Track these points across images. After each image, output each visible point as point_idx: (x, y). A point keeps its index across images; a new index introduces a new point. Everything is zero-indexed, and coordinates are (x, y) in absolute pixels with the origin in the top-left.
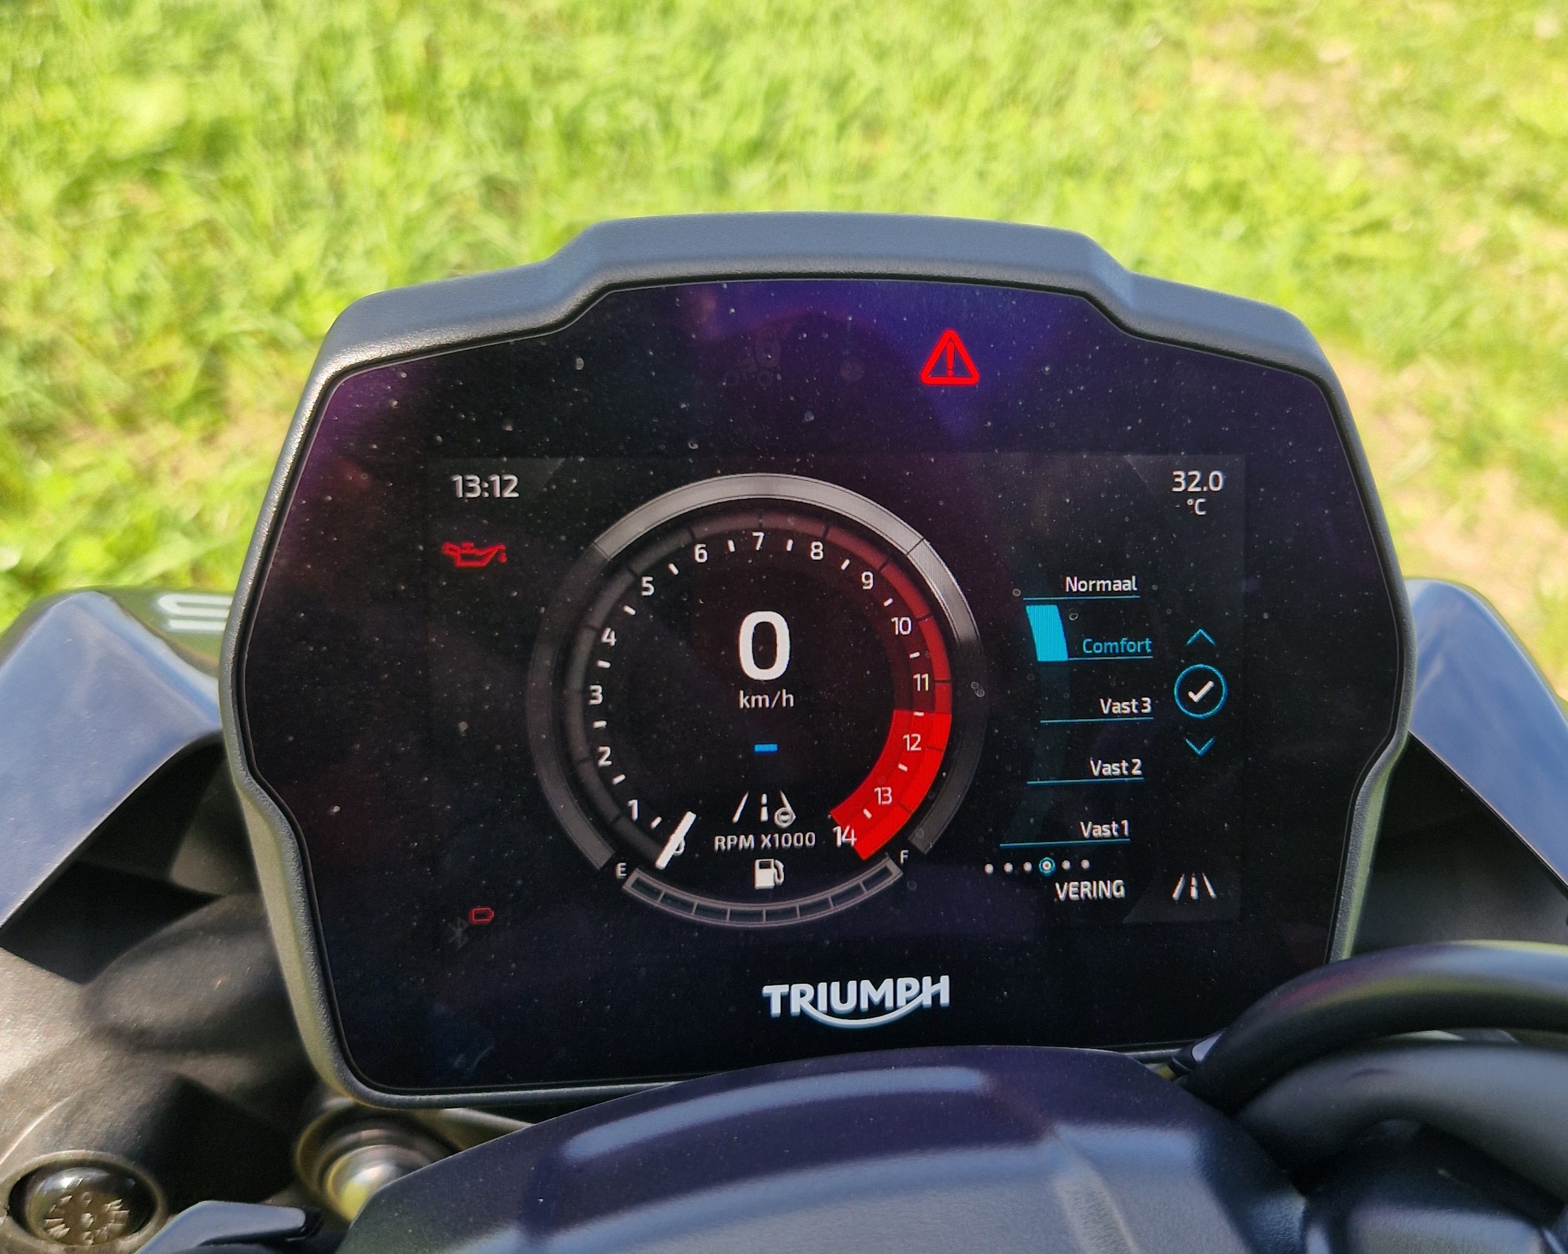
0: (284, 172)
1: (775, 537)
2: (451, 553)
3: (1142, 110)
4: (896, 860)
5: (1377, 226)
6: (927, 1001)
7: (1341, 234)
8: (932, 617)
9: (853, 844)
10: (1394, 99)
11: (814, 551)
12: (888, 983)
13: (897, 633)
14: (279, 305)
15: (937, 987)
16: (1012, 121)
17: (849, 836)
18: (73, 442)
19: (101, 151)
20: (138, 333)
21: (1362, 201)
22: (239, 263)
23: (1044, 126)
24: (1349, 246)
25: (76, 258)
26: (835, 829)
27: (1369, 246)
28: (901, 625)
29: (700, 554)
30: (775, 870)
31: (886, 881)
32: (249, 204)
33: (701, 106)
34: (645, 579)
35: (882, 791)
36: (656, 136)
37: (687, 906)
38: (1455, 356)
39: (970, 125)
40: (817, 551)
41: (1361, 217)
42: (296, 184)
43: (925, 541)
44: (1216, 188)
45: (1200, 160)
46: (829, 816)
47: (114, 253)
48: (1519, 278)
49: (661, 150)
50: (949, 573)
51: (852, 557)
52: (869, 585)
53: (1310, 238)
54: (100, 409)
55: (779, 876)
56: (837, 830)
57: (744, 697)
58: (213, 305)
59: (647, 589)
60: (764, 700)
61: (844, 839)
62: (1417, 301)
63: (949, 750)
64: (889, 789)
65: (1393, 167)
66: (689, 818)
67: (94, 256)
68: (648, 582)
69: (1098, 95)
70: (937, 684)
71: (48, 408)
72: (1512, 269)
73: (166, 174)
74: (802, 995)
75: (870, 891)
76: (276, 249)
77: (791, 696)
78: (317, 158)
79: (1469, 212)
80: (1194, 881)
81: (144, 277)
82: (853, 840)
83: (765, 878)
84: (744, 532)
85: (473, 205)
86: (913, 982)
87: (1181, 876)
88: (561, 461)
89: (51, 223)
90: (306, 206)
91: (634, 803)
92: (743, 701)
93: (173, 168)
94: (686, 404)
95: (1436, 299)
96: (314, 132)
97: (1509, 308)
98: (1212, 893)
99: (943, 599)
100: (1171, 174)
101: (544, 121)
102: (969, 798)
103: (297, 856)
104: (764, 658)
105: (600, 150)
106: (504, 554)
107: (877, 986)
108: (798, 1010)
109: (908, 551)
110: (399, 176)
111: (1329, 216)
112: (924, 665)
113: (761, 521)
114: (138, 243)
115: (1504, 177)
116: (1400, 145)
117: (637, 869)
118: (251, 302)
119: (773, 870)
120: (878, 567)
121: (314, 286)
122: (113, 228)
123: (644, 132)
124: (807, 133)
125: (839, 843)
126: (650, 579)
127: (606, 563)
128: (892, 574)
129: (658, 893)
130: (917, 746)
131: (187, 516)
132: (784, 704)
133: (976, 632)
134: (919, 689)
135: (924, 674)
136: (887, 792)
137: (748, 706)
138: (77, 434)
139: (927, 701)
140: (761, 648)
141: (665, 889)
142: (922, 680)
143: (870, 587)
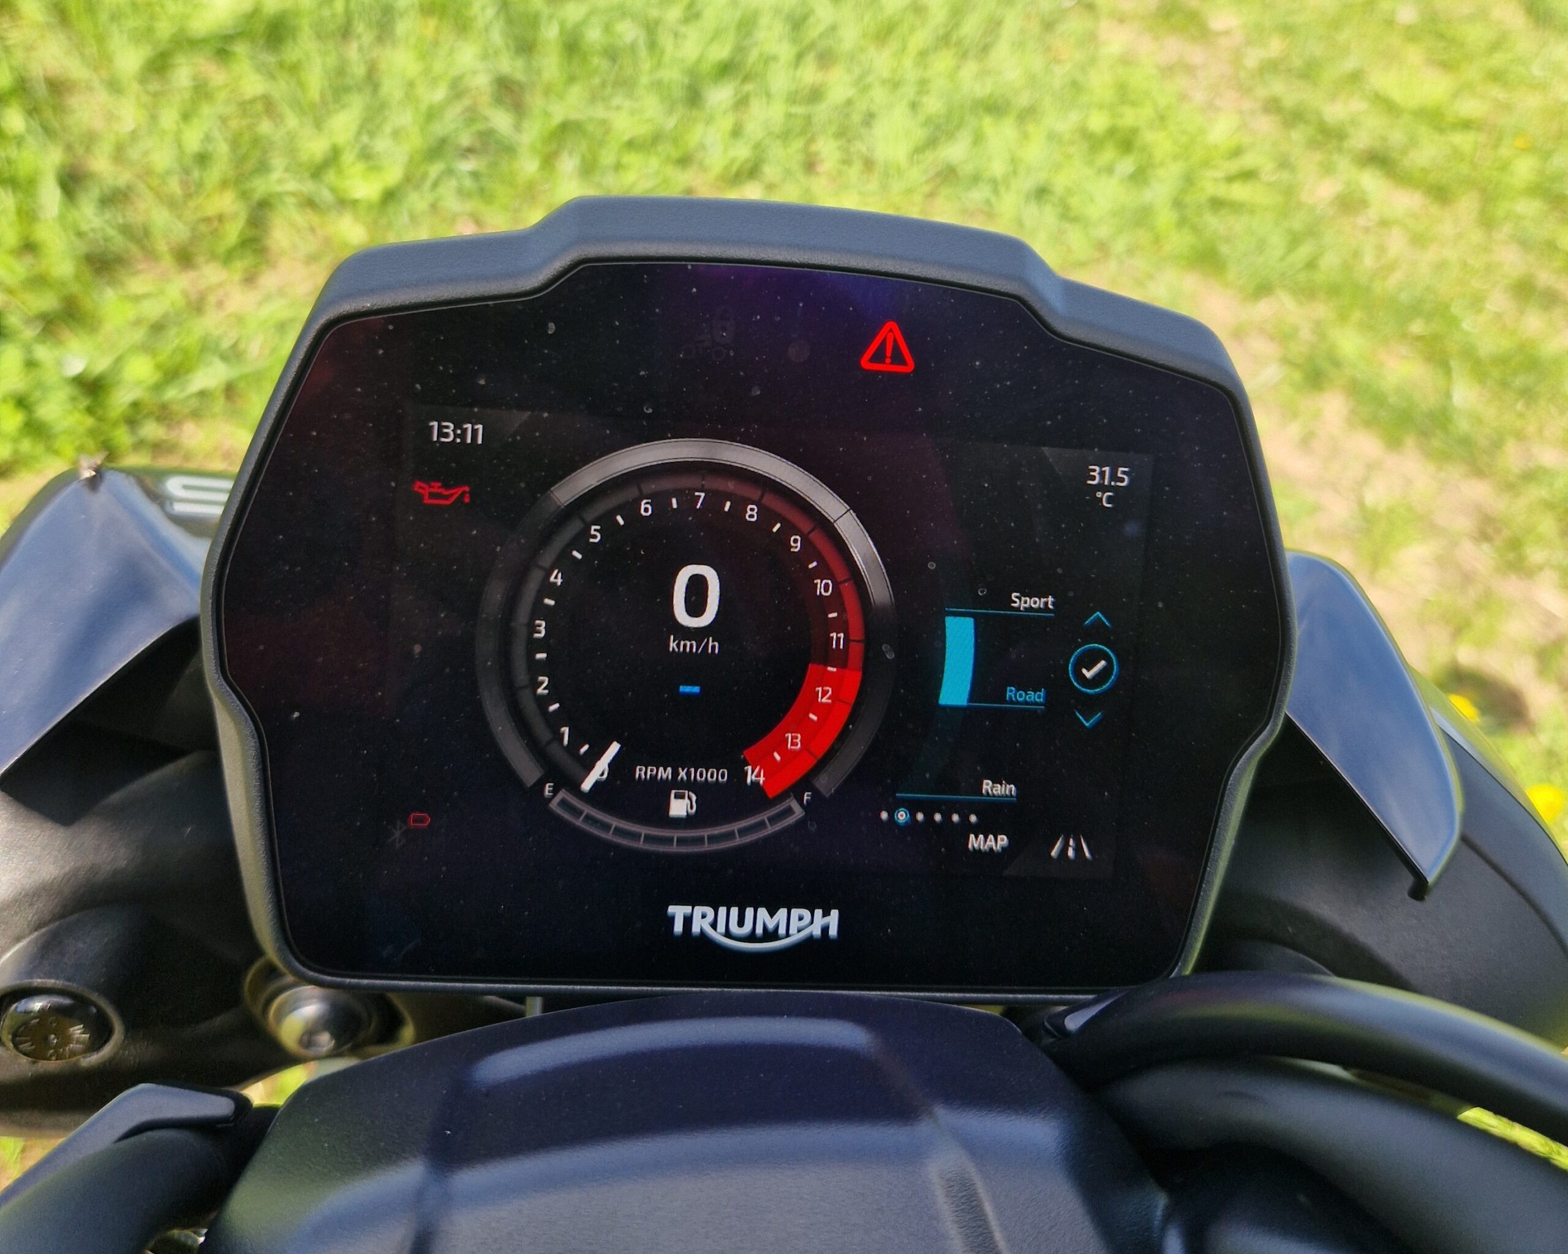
0: (332, 60)
1: (715, 498)
2: (420, 491)
3: (1057, 61)
4: (800, 801)
5: (1248, 175)
6: (816, 931)
7: (1216, 180)
8: (852, 581)
9: (761, 782)
10: (1271, 67)
11: (749, 513)
12: (782, 913)
13: (818, 593)
14: (317, 171)
15: (827, 919)
16: (943, 62)
17: (758, 775)
18: (138, 272)
19: (182, 30)
20: (200, 185)
21: (1237, 152)
22: (288, 133)
23: (970, 68)
24: (1220, 190)
25: (154, 118)
26: (746, 768)
27: (1240, 192)
28: (823, 587)
29: (645, 508)
30: (689, 802)
31: (788, 819)
32: (301, 85)
33: (683, 29)
34: (593, 527)
35: (792, 736)
36: (643, 53)
37: (606, 827)
38: (1307, 293)
39: (908, 62)
40: (752, 513)
41: (1234, 166)
42: (341, 71)
43: (851, 511)
44: (1112, 132)
45: (1101, 107)
46: (742, 756)
47: (186, 117)
48: (1367, 230)
49: (646, 65)
50: (871, 543)
51: (784, 521)
52: (796, 547)
53: (1189, 180)
54: (162, 247)
55: (692, 807)
56: (748, 769)
57: (674, 641)
58: (263, 168)
59: (595, 537)
60: (691, 646)
61: (754, 778)
62: (1277, 242)
63: (857, 704)
64: (799, 736)
65: (1265, 124)
66: (615, 748)
67: (169, 118)
68: (595, 530)
69: (1019, 45)
70: (852, 644)
71: (119, 243)
72: (1361, 221)
73: (234, 54)
74: (704, 916)
75: (773, 827)
76: (319, 124)
77: (716, 644)
78: (360, 49)
79: (1328, 169)
80: (1071, 842)
81: (208, 138)
82: (762, 780)
83: (679, 808)
84: (687, 492)
85: (485, 99)
86: (806, 913)
87: (1060, 836)
88: (527, 414)
89: (135, 86)
90: (347, 89)
91: (566, 730)
92: (673, 645)
93: (240, 49)
94: (645, 371)
95: (1294, 241)
96: (360, 27)
97: (1357, 254)
98: (1087, 854)
99: (864, 567)
100: (1074, 117)
101: (551, 33)
102: (873, 749)
103: (258, 754)
104: (695, 607)
105: (596, 60)
106: (468, 495)
107: (772, 914)
108: (698, 930)
109: (835, 519)
110: (427, 71)
111: (1206, 164)
112: (841, 625)
113: (704, 482)
114: (206, 110)
115: (1361, 140)
116: (1272, 106)
117: (564, 790)
118: (295, 167)
119: (687, 801)
120: (806, 531)
121: (348, 158)
122: (187, 95)
123: (633, 48)
124: (768, 60)
125: (749, 781)
126: (598, 527)
127: (560, 510)
128: (819, 539)
129: (580, 813)
130: (828, 698)
131: (226, 344)
132: (710, 651)
133: (891, 598)
134: (834, 646)
135: (840, 633)
136: (797, 738)
137: (676, 650)
138: (140, 267)
139: (841, 659)
140: (693, 598)
141: (587, 810)
142: (837, 638)
143: (796, 550)
